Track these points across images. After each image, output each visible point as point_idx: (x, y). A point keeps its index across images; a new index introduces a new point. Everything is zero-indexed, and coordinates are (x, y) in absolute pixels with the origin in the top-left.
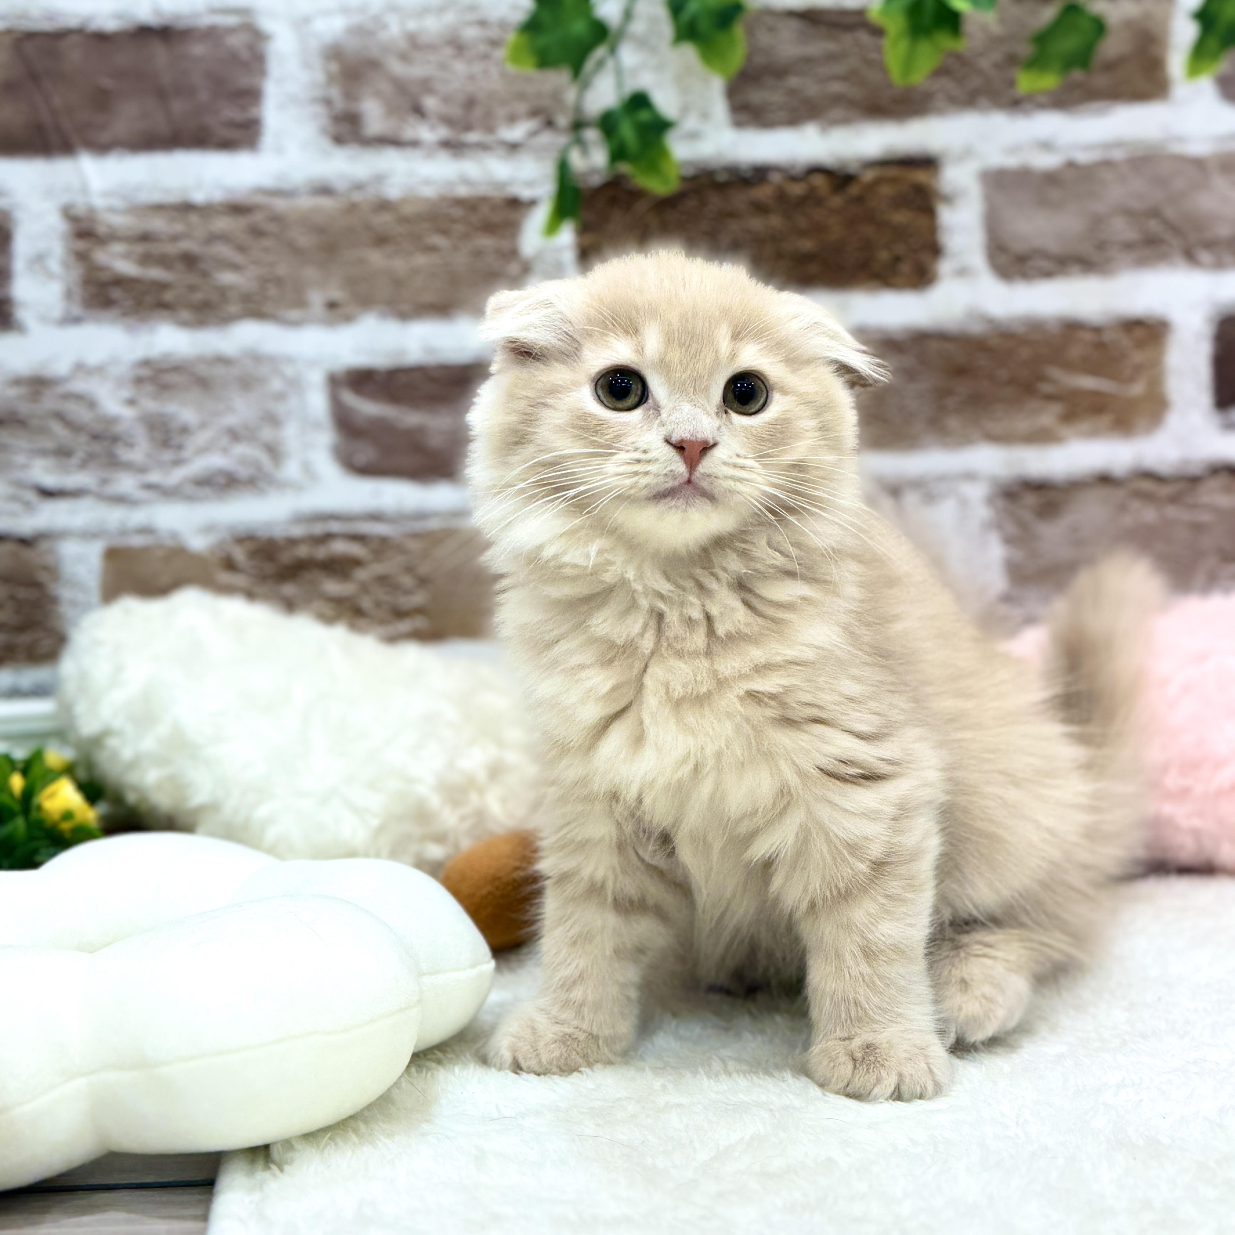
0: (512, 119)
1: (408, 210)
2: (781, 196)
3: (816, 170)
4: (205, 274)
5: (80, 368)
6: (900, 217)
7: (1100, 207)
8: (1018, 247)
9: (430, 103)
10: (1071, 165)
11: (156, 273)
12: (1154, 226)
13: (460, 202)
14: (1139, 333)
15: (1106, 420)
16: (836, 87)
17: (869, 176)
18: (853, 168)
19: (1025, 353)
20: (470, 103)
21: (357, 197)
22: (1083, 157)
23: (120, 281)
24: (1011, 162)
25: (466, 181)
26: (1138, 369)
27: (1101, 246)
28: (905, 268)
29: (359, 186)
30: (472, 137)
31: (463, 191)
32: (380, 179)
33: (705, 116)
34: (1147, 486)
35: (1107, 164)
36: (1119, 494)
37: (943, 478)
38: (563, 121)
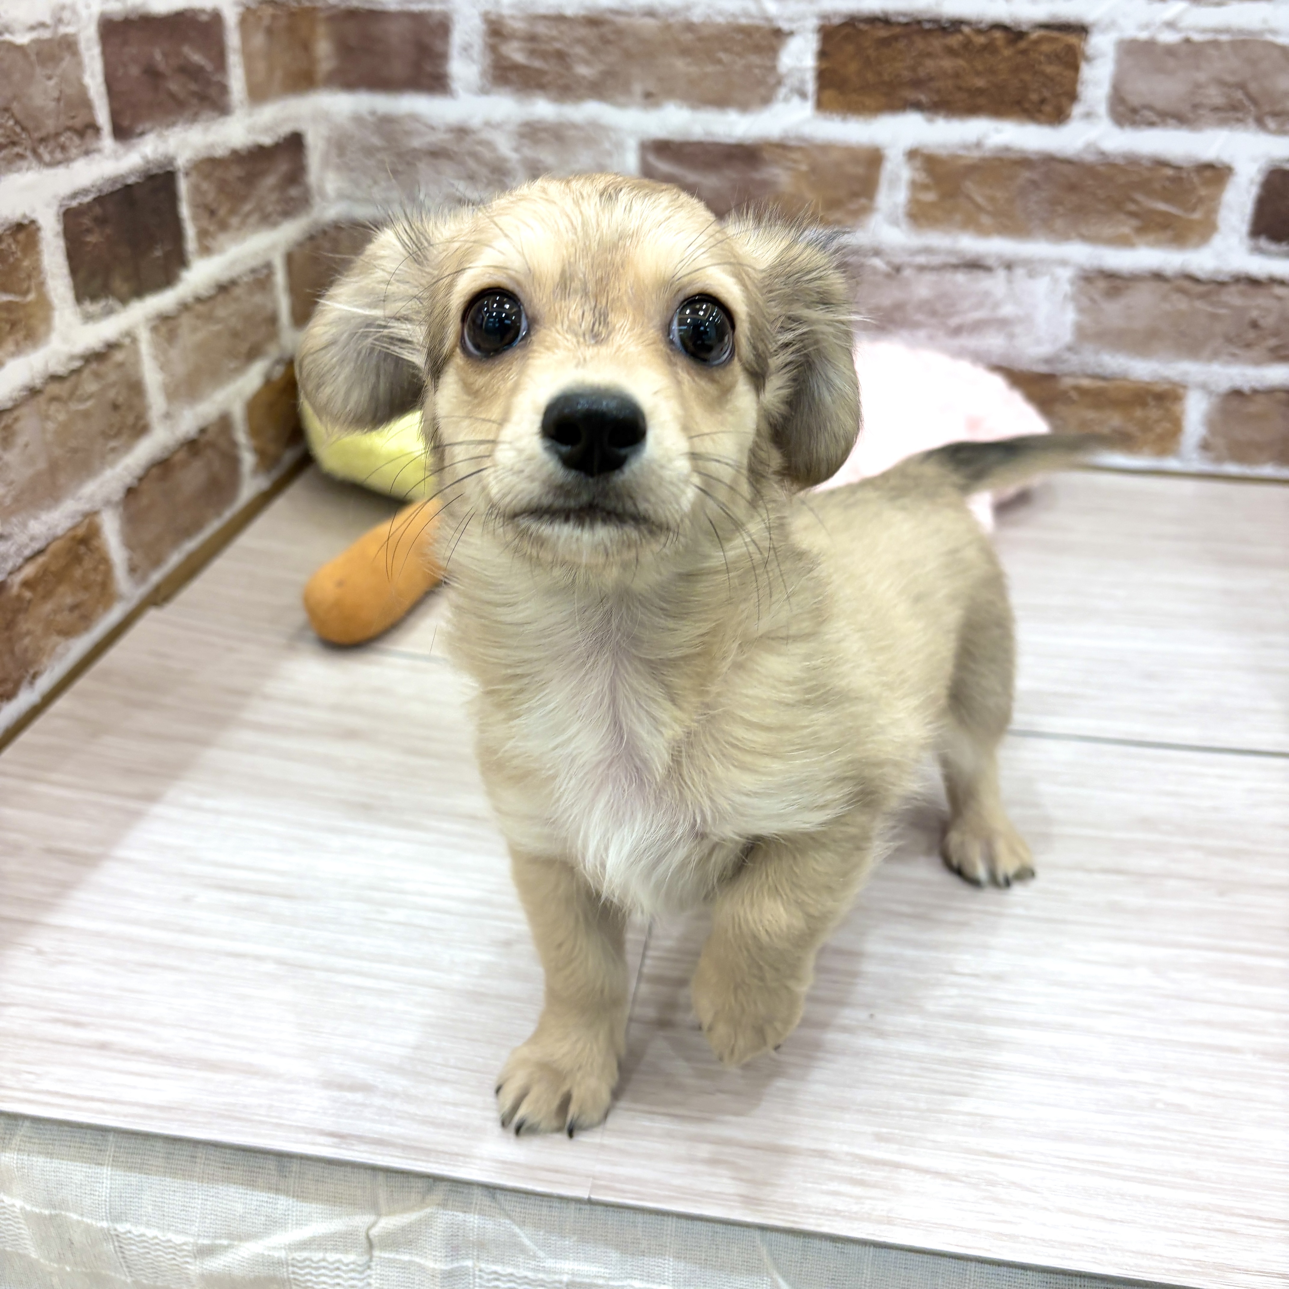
2: (967, 44)
4: (569, 68)
5: (488, 124)
6: (1050, 69)
7: (1201, 77)
8: (1134, 100)
11: (537, 64)
12: (1239, 95)
14: (1208, 174)
15: (1169, 233)
17: (1035, 35)
18: (1024, 28)
19: (1122, 179)
21: (672, 20)
22: (1197, 37)
23: (516, 67)
26: (1201, 200)
27: (1196, 107)
28: (1047, 108)
31: (744, 21)
34: (1187, 284)
35: (1215, 44)
36: (1166, 287)
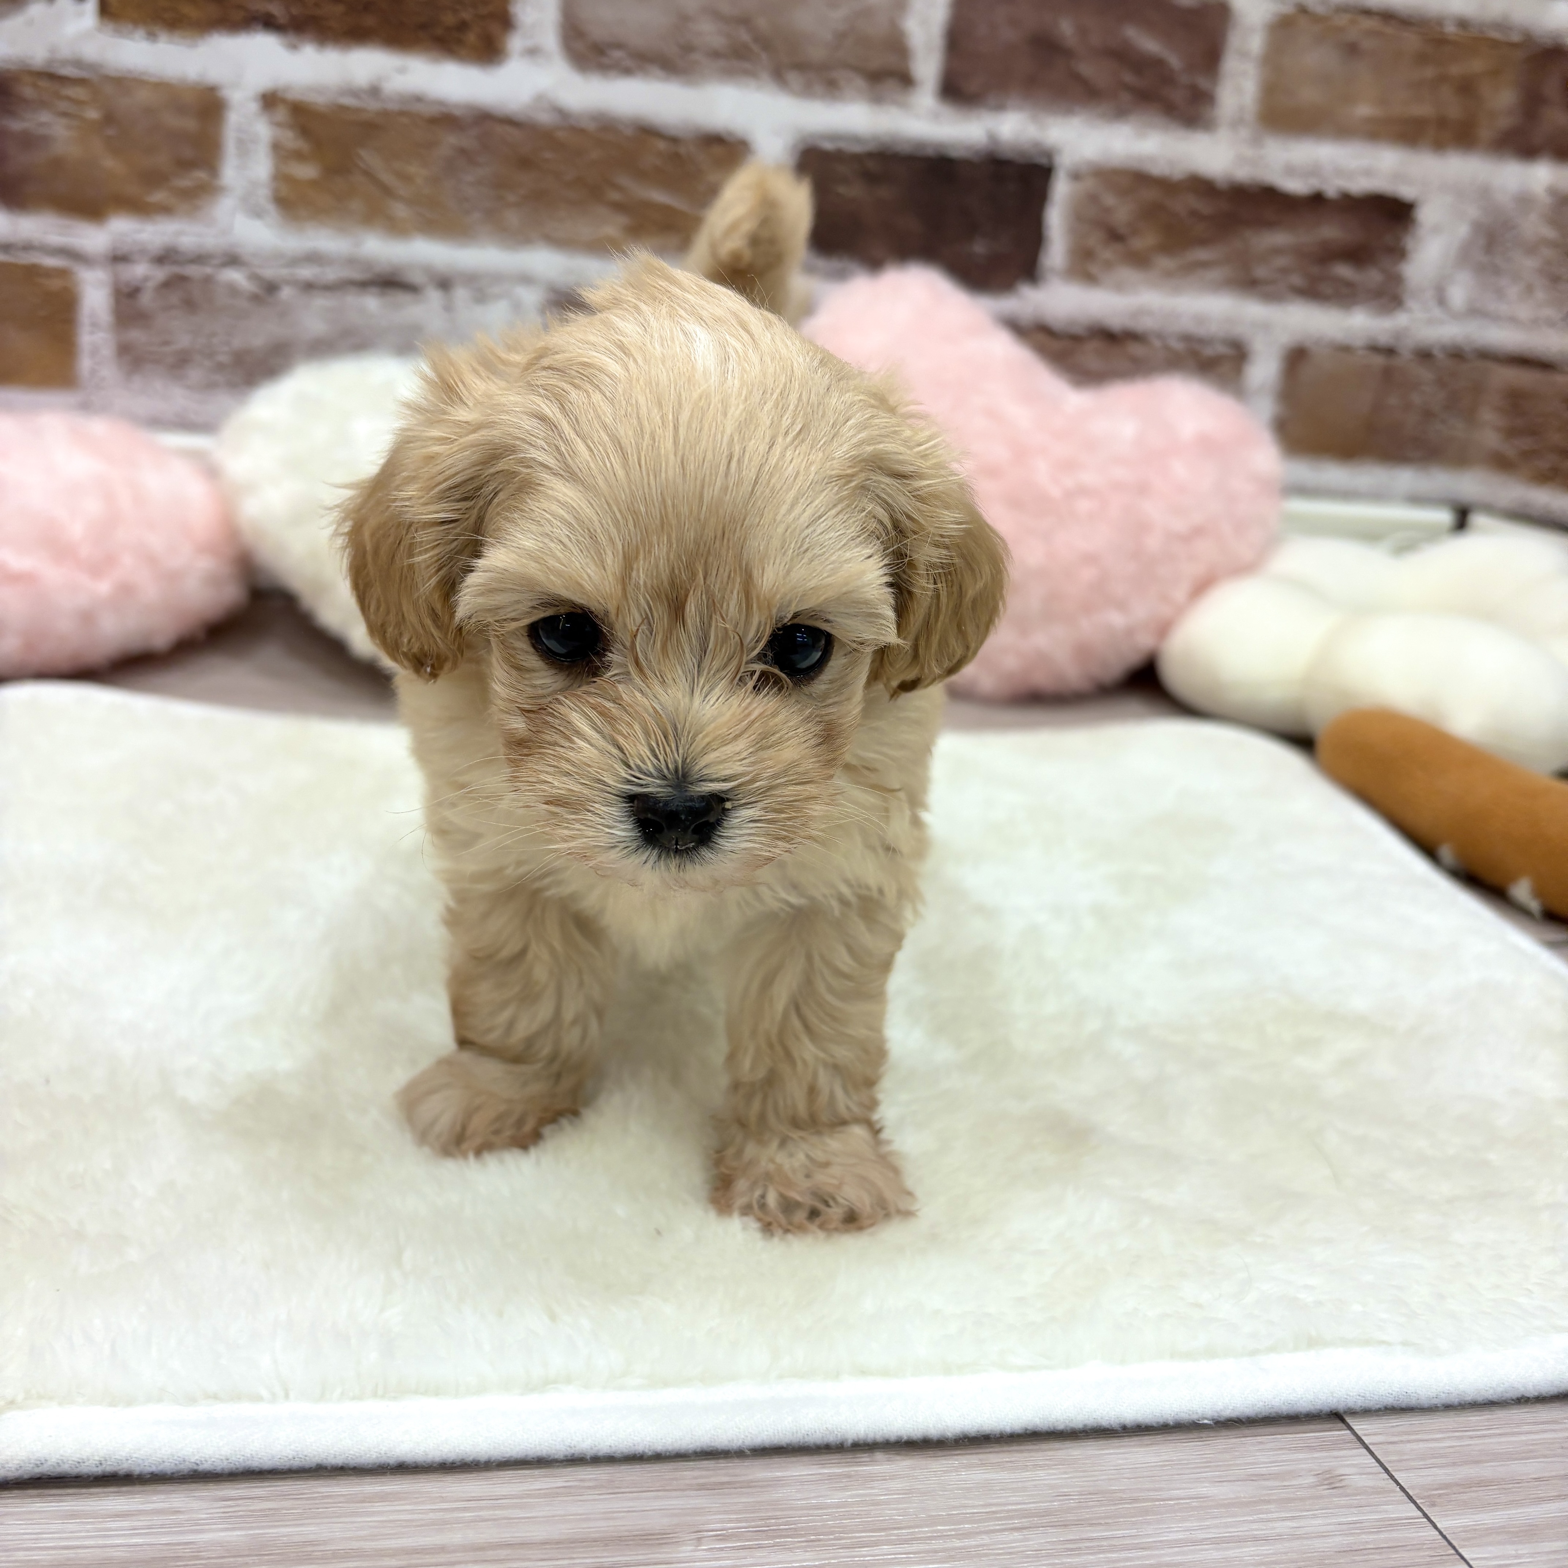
37: (498, 278)
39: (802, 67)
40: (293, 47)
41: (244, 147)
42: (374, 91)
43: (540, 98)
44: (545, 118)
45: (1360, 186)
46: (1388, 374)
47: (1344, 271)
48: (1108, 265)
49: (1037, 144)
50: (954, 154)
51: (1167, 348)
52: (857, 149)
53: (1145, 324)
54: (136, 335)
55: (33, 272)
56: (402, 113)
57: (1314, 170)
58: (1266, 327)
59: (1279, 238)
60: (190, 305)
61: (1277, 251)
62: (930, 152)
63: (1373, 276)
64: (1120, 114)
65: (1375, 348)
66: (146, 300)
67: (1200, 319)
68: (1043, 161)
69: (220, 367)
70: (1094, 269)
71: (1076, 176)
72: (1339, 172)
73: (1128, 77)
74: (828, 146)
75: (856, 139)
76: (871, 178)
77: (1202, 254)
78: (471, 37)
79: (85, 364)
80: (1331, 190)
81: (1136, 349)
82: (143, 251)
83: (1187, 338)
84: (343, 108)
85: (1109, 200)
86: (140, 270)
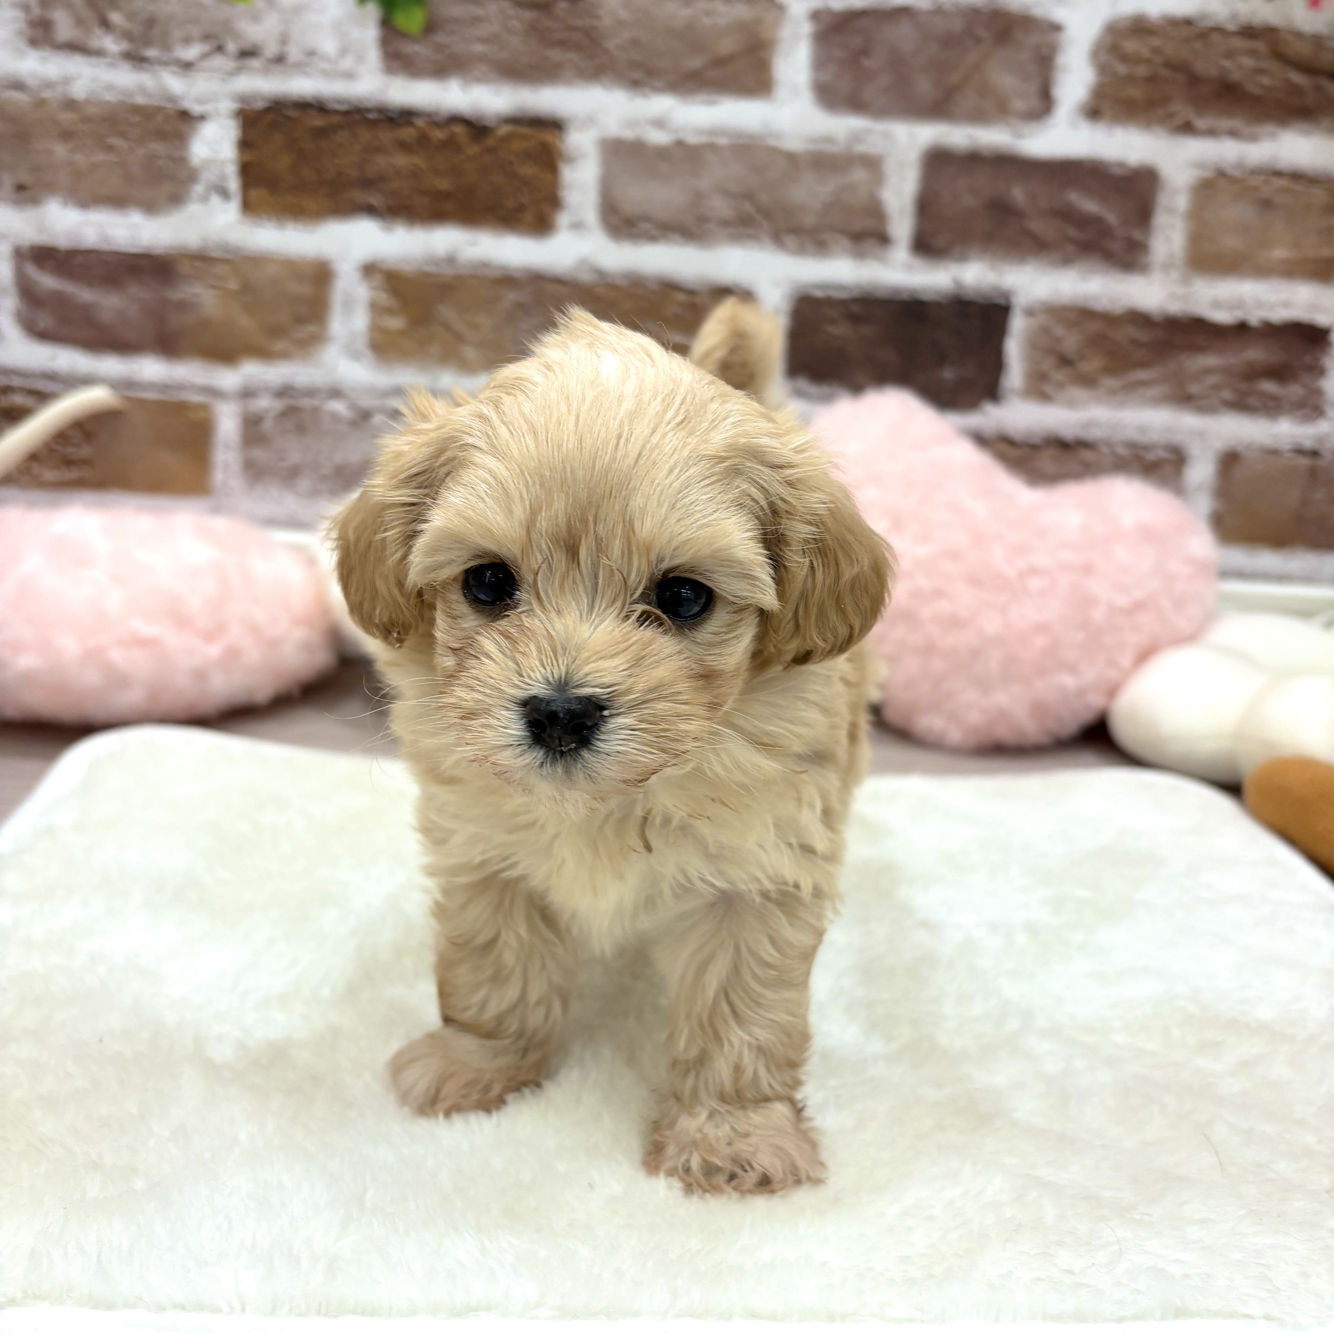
0: (187, 41)
1: (91, 110)
3: (456, 119)
9: (116, 17)
10: (680, 144)
13: (137, 109)
16: (479, 48)
20: (151, 22)
24: (628, 134)
25: (143, 90)
29: (49, 85)
30: (152, 53)
32: (67, 80)
33: (361, 59)
38: (232, 47)
39: (797, 230)
40: (389, 230)
41: (348, 306)
42: (451, 260)
43: (583, 263)
44: (586, 277)
45: (1279, 315)
46: (1313, 473)
47: (1269, 386)
48: (1060, 386)
49: (995, 288)
50: (925, 298)
51: (1114, 454)
52: (843, 295)
53: (1094, 434)
54: (259, 454)
55: (181, 407)
56: (473, 277)
57: (1239, 304)
58: (1201, 435)
59: (1210, 360)
60: (301, 429)
61: (1209, 371)
62: (905, 297)
63: (1295, 390)
64: (1067, 261)
65: (1300, 451)
66: (268, 425)
67: (1142, 429)
68: (1002, 302)
69: (324, 478)
70: (1048, 389)
71: (1030, 312)
72: (1260, 304)
73: (1072, 232)
74: (819, 294)
75: (841, 287)
76: (854, 319)
77: (1142, 375)
78: (529, 216)
79: (218, 476)
80: (1254, 318)
81: (1086, 455)
82: (267, 389)
83: (1132, 445)
84: (426, 274)
85: (1059, 331)
86: (264, 403)
